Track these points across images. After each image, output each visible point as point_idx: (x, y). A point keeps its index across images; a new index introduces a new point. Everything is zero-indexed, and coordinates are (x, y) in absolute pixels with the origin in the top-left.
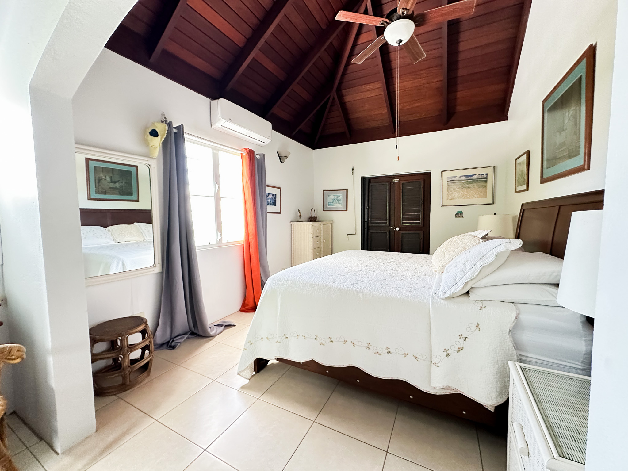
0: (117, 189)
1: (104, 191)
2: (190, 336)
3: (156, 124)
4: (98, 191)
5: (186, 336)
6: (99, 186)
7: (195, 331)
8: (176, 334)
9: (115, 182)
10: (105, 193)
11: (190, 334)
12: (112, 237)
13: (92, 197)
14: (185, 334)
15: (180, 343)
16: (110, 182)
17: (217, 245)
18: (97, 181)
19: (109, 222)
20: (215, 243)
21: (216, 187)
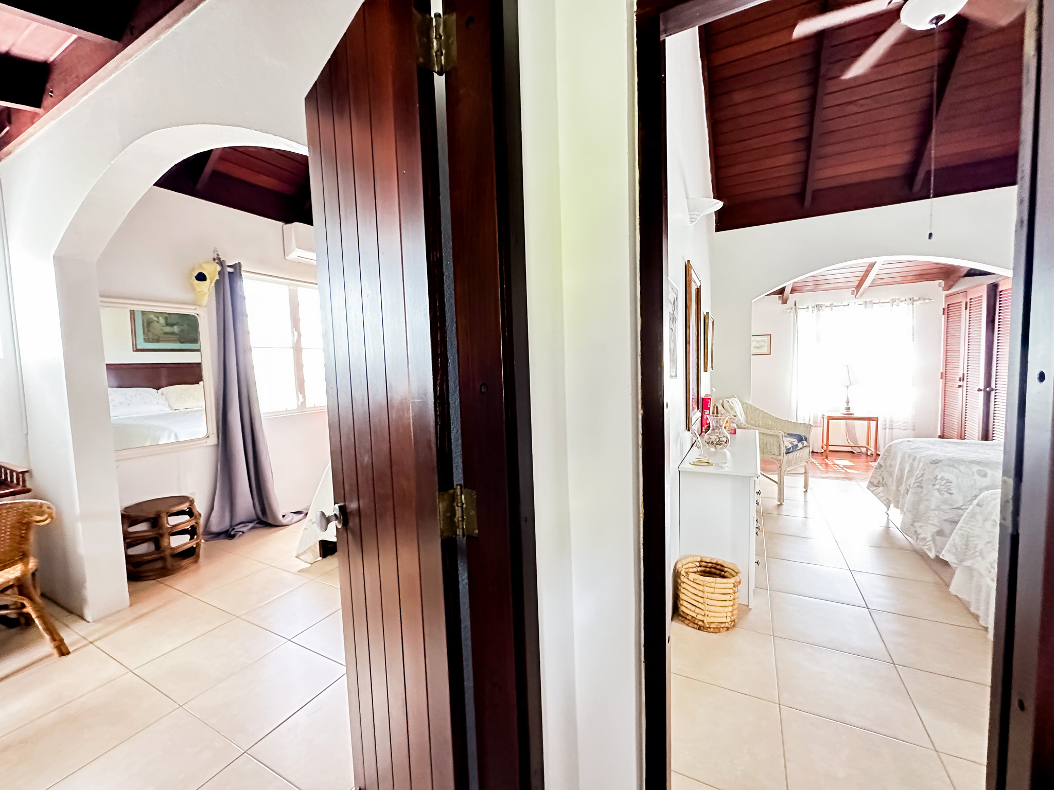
0: (176, 334)
1: (157, 337)
2: (258, 525)
3: (204, 265)
4: (148, 339)
5: (251, 525)
6: (149, 331)
7: (264, 519)
8: (238, 522)
9: (172, 325)
10: (158, 341)
11: (257, 523)
12: (166, 403)
13: (139, 347)
14: (251, 522)
15: (243, 532)
16: (164, 325)
17: (298, 411)
18: (145, 325)
19: (164, 382)
20: (296, 408)
21: (294, 335)
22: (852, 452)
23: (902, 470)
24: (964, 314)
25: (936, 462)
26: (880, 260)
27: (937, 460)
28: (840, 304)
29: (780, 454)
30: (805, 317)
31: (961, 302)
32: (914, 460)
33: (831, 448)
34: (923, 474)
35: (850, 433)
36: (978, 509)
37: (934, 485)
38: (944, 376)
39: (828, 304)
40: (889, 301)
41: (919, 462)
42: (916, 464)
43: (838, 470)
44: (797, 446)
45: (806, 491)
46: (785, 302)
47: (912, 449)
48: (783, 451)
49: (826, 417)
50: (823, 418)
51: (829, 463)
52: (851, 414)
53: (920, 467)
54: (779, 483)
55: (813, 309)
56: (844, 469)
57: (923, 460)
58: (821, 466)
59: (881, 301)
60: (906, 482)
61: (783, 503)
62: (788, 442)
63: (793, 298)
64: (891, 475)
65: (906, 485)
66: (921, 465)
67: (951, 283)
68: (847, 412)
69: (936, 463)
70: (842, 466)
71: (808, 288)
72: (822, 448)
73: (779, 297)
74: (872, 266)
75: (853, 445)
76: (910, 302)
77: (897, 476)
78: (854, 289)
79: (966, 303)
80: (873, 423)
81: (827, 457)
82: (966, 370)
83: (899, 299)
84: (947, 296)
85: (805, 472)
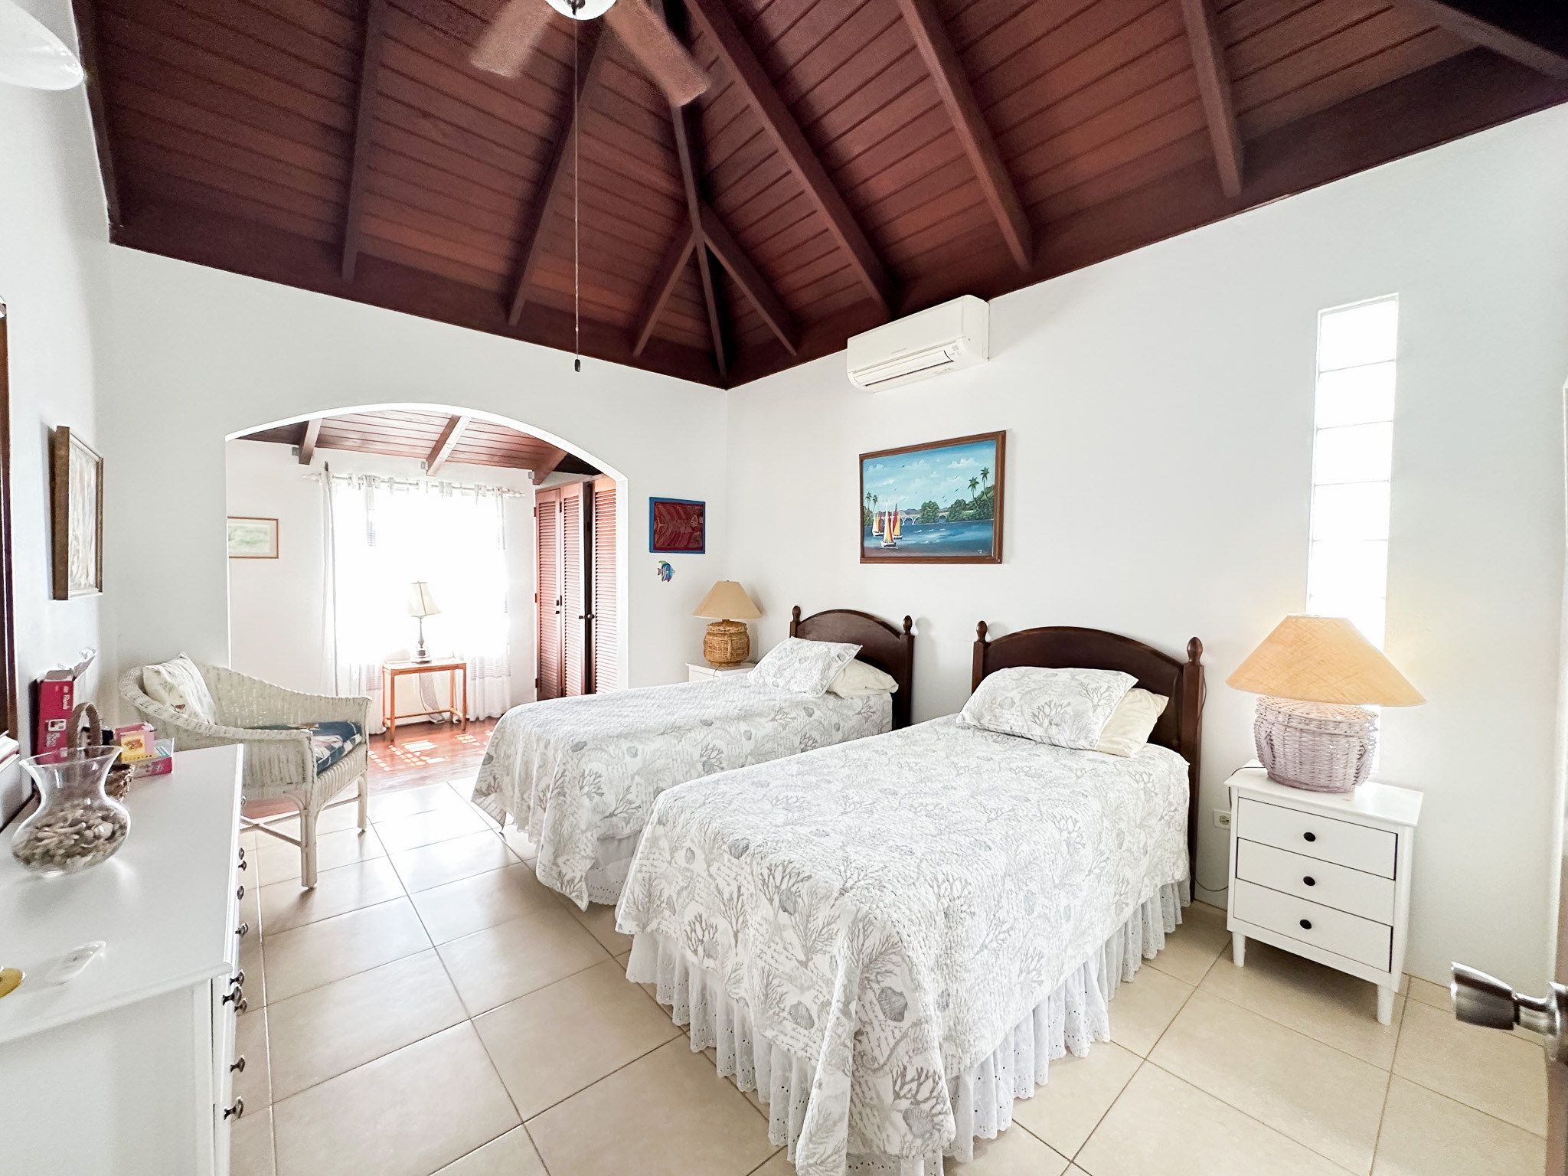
22: (430, 723)
23: (527, 764)
24: (559, 517)
25: (579, 747)
26: (466, 414)
27: (580, 742)
28: (405, 481)
29: (304, 780)
30: (346, 496)
31: (554, 502)
32: (546, 747)
33: (398, 722)
34: (565, 771)
35: (426, 690)
36: (660, 830)
37: (581, 788)
38: (538, 598)
39: (386, 478)
40: (473, 487)
41: (556, 750)
42: (550, 753)
43: (413, 764)
44: (341, 749)
45: (363, 831)
46: (305, 459)
47: (539, 726)
48: (312, 768)
49: (390, 672)
50: (383, 672)
51: (398, 753)
52: (427, 662)
53: (558, 760)
54: (304, 844)
55: (361, 482)
56: (423, 758)
57: (561, 746)
58: (384, 762)
59: (463, 486)
60: (537, 785)
61: (315, 886)
62: (319, 747)
63: (321, 455)
64: (508, 771)
65: (537, 790)
66: (560, 756)
67: (542, 475)
68: (421, 660)
69: (580, 749)
70: (418, 754)
71: (349, 443)
72: (384, 724)
73: (294, 448)
74: (453, 422)
75: (432, 711)
76: (499, 493)
77: (520, 774)
78: (425, 460)
79: (561, 504)
80: (459, 673)
81: (392, 741)
82: (563, 591)
83: (485, 487)
84: (538, 492)
85: (359, 795)
